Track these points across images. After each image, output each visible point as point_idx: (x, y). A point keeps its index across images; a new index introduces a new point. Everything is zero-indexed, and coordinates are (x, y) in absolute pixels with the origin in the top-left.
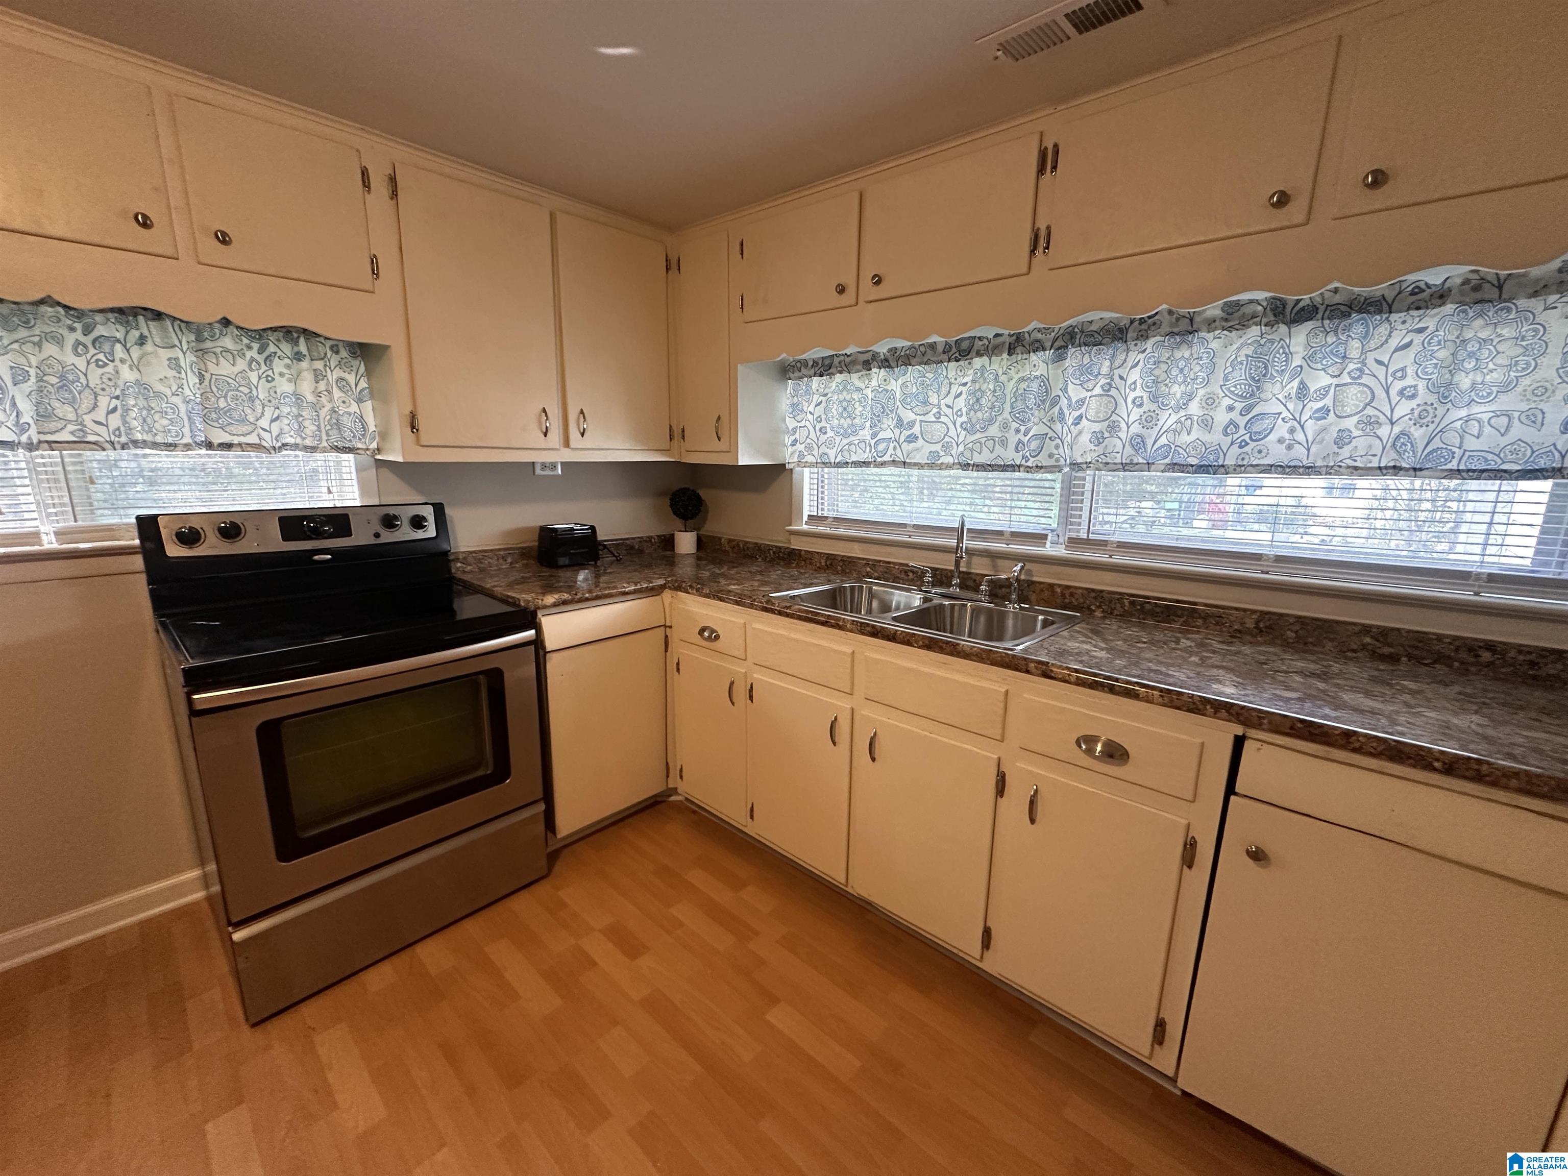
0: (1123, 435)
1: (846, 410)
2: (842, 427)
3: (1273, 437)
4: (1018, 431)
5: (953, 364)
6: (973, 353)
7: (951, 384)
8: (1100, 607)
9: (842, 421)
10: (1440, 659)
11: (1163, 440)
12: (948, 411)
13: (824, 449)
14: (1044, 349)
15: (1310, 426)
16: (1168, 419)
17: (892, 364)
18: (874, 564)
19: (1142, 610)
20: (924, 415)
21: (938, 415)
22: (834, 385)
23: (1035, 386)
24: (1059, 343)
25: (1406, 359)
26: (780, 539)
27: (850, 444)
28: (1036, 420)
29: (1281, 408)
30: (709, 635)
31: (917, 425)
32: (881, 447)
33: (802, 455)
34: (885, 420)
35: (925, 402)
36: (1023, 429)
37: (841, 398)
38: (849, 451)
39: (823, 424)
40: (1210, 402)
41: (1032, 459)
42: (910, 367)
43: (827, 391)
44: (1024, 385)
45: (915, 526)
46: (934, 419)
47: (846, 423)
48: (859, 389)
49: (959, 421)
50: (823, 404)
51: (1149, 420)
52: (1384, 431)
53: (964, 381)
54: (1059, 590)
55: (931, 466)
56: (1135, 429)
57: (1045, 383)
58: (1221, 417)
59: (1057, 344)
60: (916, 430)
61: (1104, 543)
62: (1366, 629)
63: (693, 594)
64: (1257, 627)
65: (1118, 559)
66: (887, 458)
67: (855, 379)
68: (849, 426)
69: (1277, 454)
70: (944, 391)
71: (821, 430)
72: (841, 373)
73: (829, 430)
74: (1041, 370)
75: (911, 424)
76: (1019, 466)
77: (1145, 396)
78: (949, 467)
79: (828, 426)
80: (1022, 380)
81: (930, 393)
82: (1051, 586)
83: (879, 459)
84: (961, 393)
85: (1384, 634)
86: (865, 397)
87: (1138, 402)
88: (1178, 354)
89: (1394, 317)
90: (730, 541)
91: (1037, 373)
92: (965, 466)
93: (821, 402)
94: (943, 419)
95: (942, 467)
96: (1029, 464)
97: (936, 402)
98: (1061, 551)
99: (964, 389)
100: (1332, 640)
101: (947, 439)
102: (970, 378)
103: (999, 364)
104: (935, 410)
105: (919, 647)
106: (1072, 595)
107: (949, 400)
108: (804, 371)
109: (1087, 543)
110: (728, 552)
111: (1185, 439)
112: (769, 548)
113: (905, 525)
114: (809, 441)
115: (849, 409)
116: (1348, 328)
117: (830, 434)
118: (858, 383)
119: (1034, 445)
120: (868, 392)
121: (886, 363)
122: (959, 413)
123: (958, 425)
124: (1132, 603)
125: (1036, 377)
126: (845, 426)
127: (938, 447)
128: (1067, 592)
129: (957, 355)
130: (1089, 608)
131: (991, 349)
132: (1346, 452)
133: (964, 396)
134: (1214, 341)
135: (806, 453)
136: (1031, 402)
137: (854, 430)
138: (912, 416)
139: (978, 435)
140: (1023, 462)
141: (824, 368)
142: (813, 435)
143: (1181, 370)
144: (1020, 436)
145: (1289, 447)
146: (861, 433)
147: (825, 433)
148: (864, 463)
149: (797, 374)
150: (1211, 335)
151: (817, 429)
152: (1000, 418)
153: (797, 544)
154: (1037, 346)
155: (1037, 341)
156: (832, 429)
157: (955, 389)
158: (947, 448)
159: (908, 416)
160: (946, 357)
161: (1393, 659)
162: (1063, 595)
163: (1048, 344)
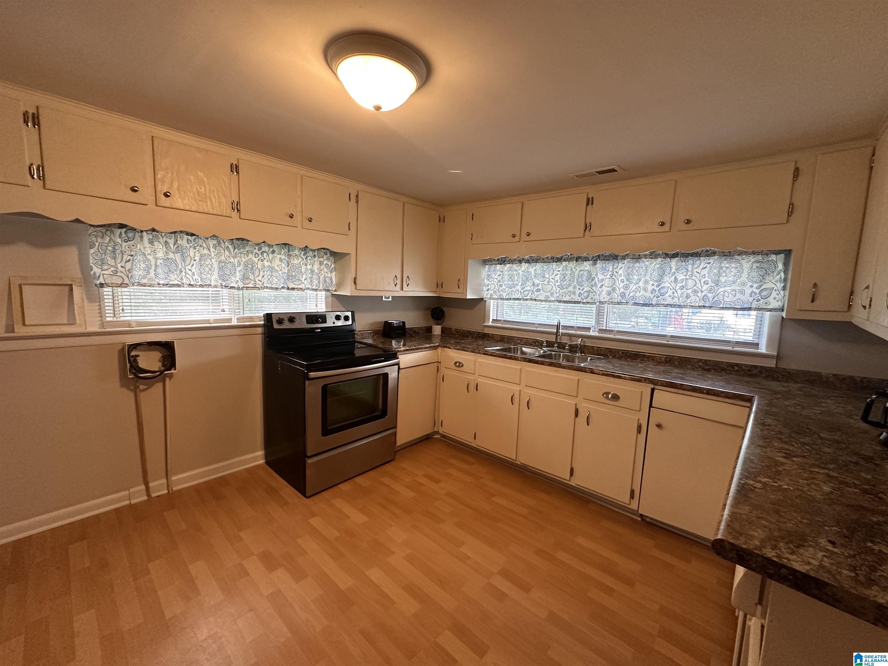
0: (617, 292)
1: (511, 277)
2: (509, 285)
3: (667, 295)
4: (579, 289)
5: (554, 263)
6: (563, 260)
7: (554, 271)
8: (611, 354)
9: (509, 282)
10: (723, 369)
11: (631, 295)
12: (553, 281)
13: (501, 293)
14: (589, 261)
15: (679, 291)
16: (633, 287)
17: (531, 262)
18: (521, 339)
19: (626, 355)
20: (543, 281)
21: (549, 282)
22: (506, 268)
23: (586, 273)
24: (594, 259)
25: (705, 272)
26: (479, 329)
27: (512, 291)
28: (587, 286)
29: (669, 285)
30: (459, 365)
31: (541, 285)
32: (526, 293)
33: (491, 295)
34: (527, 283)
35: (544, 277)
36: (581, 288)
37: (509, 273)
38: (512, 294)
39: (501, 283)
40: (646, 282)
41: (585, 300)
42: (538, 264)
43: (503, 270)
44: (582, 272)
45: (538, 324)
46: (547, 283)
47: (510, 283)
48: (516, 270)
49: (557, 284)
50: (501, 275)
51: (626, 287)
52: (700, 294)
53: (559, 270)
54: (595, 349)
55: (546, 301)
56: (622, 290)
57: (589, 272)
58: (650, 288)
59: (593, 259)
60: (540, 287)
61: (612, 331)
62: (700, 360)
63: (452, 349)
64: (666, 361)
65: (617, 337)
66: (528, 297)
67: (515, 266)
68: (512, 284)
69: (669, 301)
70: (551, 272)
71: (500, 285)
72: (509, 264)
73: (503, 286)
74: (588, 268)
75: (538, 285)
76: (580, 302)
77: (625, 279)
78: (553, 301)
79: (503, 284)
80: (581, 270)
81: (546, 273)
82: (593, 347)
83: (525, 298)
84: (557, 274)
85: (706, 362)
86: (519, 274)
87: (622, 281)
88: (636, 265)
89: (701, 258)
90: (456, 330)
91: (587, 269)
92: (560, 301)
93: (500, 275)
94: (550, 283)
95: (550, 301)
96: (584, 301)
97: (548, 277)
98: (596, 334)
99: (559, 273)
100: (690, 364)
101: (552, 291)
102: (561, 269)
103: (572, 264)
104: (547, 280)
105: (547, 365)
106: (600, 350)
107: (553, 277)
108: (493, 262)
109: (606, 331)
110: (455, 334)
111: (638, 294)
112: (475, 332)
113: (534, 324)
114: (495, 289)
115: (512, 278)
116: (688, 261)
117: (504, 287)
118: (516, 268)
119: (586, 294)
120: (520, 272)
121: (528, 261)
122: (557, 281)
123: (556, 286)
124: (623, 353)
125: (586, 270)
126: (510, 284)
127: (548, 294)
128: (599, 349)
129: (556, 260)
130: (607, 355)
131: (569, 259)
132: (689, 301)
133: (559, 275)
134: (646, 262)
135: (493, 294)
136: (584, 279)
137: (514, 286)
138: (539, 282)
139: (565, 290)
140: (582, 301)
141: (502, 261)
142: (497, 287)
143: (637, 271)
144: (580, 291)
145: (673, 298)
146: (517, 287)
147: (502, 287)
148: (518, 299)
149: (490, 263)
150: (645, 260)
151: (499, 285)
152: (573, 284)
153: (486, 331)
154: (586, 259)
155: (587, 257)
156: (505, 285)
157: (555, 272)
158: (552, 294)
159: (537, 282)
160: (552, 261)
161: (709, 370)
162: (597, 350)
163: (591, 259)
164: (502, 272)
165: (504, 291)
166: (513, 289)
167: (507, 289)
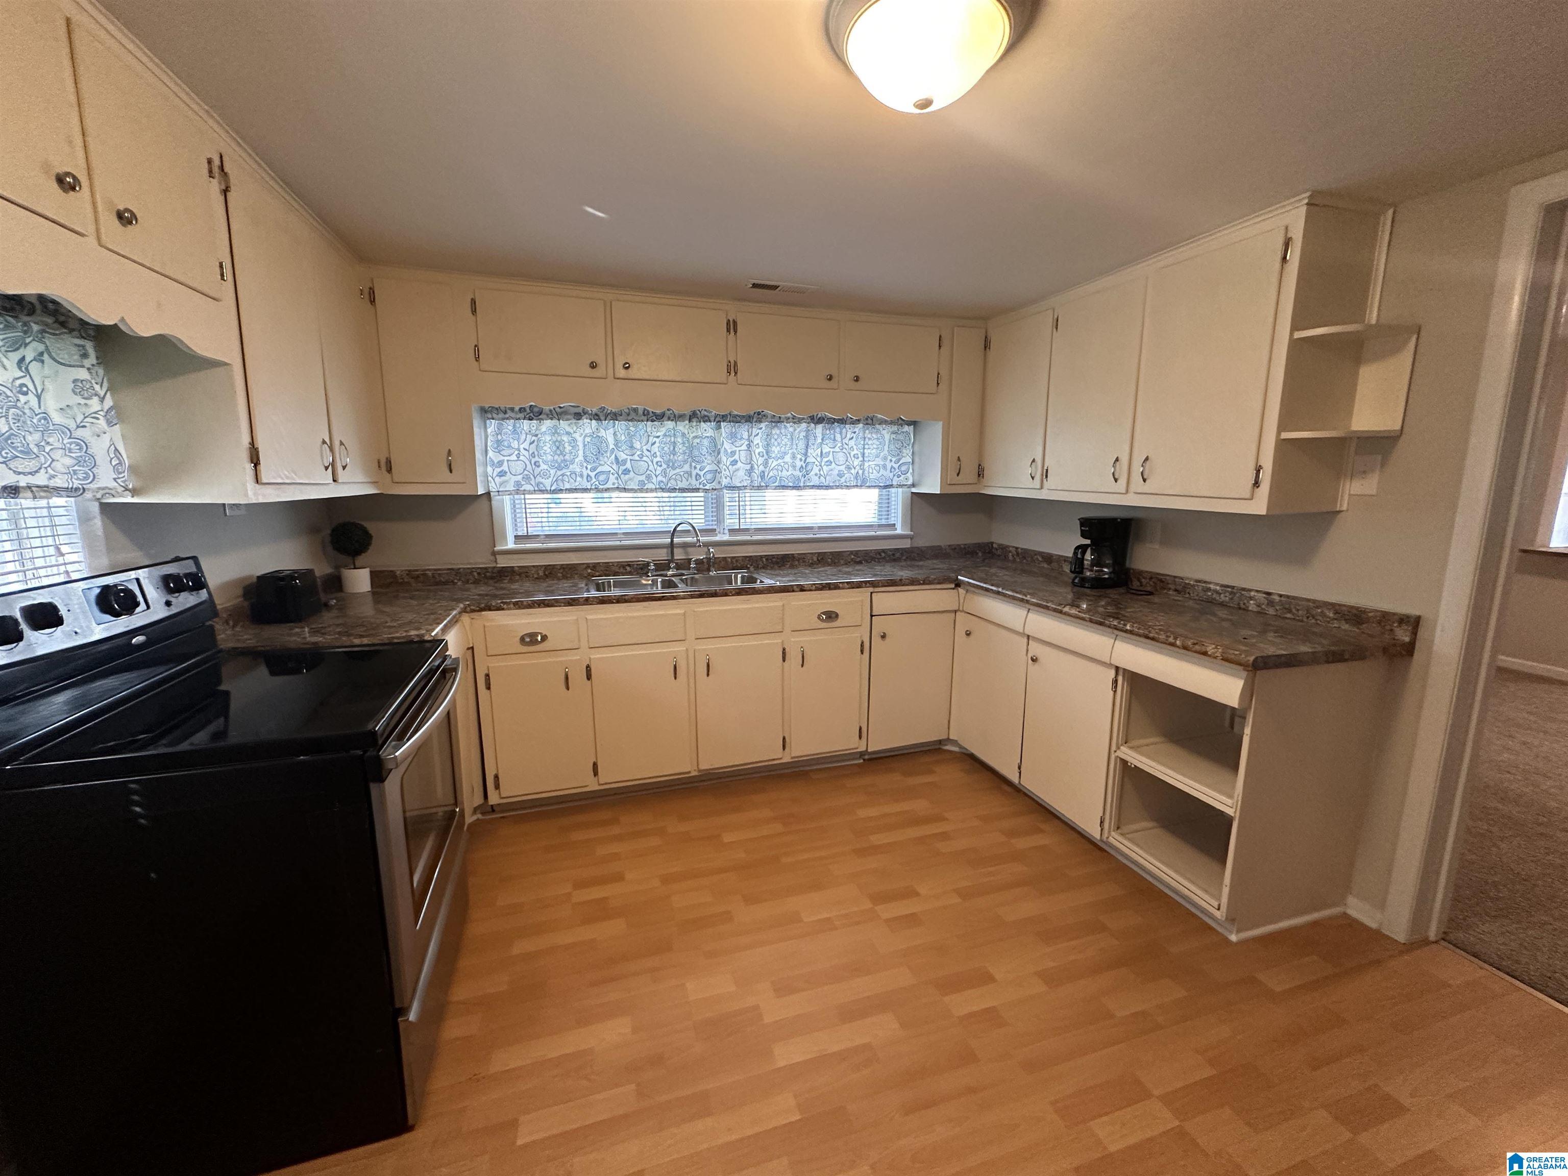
0: (757, 472)
1: (558, 447)
3: (813, 473)
4: (695, 468)
5: (649, 423)
6: (665, 418)
7: (649, 436)
11: (771, 474)
12: (648, 454)
13: (539, 479)
14: (710, 421)
15: (825, 468)
16: (773, 463)
17: (602, 418)
20: (632, 455)
21: (641, 456)
23: (706, 442)
24: (717, 419)
28: (709, 462)
29: (814, 460)
30: (531, 640)
31: (629, 461)
32: (602, 478)
33: (518, 484)
35: (632, 447)
36: (698, 467)
38: (563, 481)
39: (537, 459)
40: (794, 457)
41: (708, 485)
42: (617, 422)
43: (537, 432)
44: (698, 441)
45: (624, 534)
46: (638, 459)
47: (559, 459)
48: (568, 433)
49: (655, 460)
50: (536, 443)
51: (766, 464)
52: (853, 471)
53: (658, 434)
55: (641, 490)
56: (762, 468)
57: (713, 440)
58: (799, 464)
60: (628, 465)
61: (747, 530)
63: (509, 609)
65: (755, 538)
66: (609, 485)
67: (564, 424)
68: (562, 461)
69: (815, 481)
70: (644, 441)
72: (552, 419)
73: (541, 463)
74: (710, 433)
75: (625, 462)
76: (699, 489)
77: (764, 452)
78: (652, 491)
80: (696, 437)
81: (634, 441)
82: (725, 558)
83: (601, 487)
84: (655, 442)
86: (575, 440)
87: (761, 454)
88: (774, 432)
89: (847, 426)
91: (707, 435)
92: (663, 490)
93: (534, 441)
94: (645, 458)
95: (647, 491)
97: (639, 447)
98: (726, 537)
99: (657, 440)
101: (648, 472)
102: (662, 433)
103: (683, 426)
104: (639, 453)
107: (648, 447)
108: (509, 414)
111: (785, 473)
113: (616, 534)
114: (526, 472)
115: (561, 448)
117: (543, 466)
118: (568, 429)
120: (577, 436)
122: (655, 456)
123: (654, 463)
125: (708, 437)
126: (559, 461)
127: (643, 478)
129: (654, 418)
131: (677, 418)
132: (843, 480)
133: (657, 445)
134: (790, 427)
136: (704, 451)
137: (565, 464)
138: (625, 457)
140: (701, 486)
141: (534, 414)
142: (529, 467)
143: (776, 440)
144: (697, 471)
145: (819, 478)
146: (571, 466)
147: (539, 466)
148: (575, 489)
149: (501, 415)
150: (788, 425)
151: (533, 462)
153: (503, 562)
154: (706, 419)
155: (706, 416)
156: (545, 462)
157: (652, 440)
158: (649, 477)
159: (622, 456)
160: (645, 418)
162: (732, 562)
163: (712, 419)
164: (536, 435)
165: (545, 475)
166: (564, 471)
167: (552, 472)
